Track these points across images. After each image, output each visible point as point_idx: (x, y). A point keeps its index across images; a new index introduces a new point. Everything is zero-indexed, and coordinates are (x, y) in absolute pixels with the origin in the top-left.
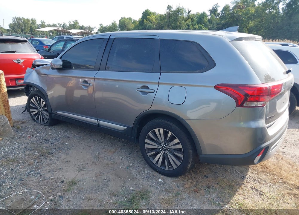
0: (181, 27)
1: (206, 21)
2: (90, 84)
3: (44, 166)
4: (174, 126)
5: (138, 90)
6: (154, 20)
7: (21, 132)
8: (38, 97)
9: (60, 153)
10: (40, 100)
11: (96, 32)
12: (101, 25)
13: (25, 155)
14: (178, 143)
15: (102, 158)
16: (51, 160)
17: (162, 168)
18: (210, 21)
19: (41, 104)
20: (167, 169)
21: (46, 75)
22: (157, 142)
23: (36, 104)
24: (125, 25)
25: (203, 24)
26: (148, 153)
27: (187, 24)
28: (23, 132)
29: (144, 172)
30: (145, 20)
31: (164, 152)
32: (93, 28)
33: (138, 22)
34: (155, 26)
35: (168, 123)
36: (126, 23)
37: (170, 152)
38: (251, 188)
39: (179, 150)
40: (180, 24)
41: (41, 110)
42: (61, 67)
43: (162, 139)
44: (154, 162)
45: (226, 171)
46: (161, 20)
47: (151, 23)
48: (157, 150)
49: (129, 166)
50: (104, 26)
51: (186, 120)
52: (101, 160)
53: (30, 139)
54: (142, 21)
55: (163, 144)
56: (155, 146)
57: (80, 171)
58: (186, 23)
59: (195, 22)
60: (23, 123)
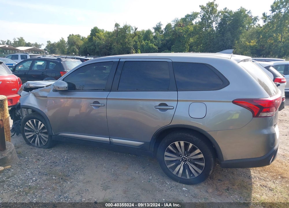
0: (129, 43)
1: (151, 38)
2: (103, 105)
3: (68, 189)
4: (195, 138)
5: (156, 107)
6: (103, 37)
7: (24, 157)
8: (35, 120)
9: (75, 174)
10: (37, 122)
11: (43, 49)
12: (49, 42)
13: (44, 181)
14: (199, 154)
15: (119, 175)
16: (71, 183)
17: (183, 177)
18: (155, 37)
19: (39, 127)
20: (188, 177)
21: (47, 97)
22: (177, 154)
23: (33, 127)
24: (74, 42)
25: (149, 41)
26: (168, 165)
27: (135, 41)
28: (26, 157)
29: (166, 183)
30: (94, 37)
31: (184, 163)
32: (40, 45)
33: (86, 39)
34: (104, 42)
35: (189, 135)
36: (75, 40)
37: (190, 162)
38: (261, 185)
39: (200, 160)
40: (129, 40)
41: (38, 133)
42: (67, 89)
43: (182, 151)
44: (175, 173)
45: (233, 173)
46: (109, 37)
47: (100, 39)
48: (177, 162)
49: (150, 179)
50: (52, 43)
51: (208, 132)
52: (120, 177)
53: (37, 163)
54: (91, 37)
55: (183, 155)
56: (175, 158)
57: (106, 190)
58: (133, 40)
59: (142, 38)
60: (18, 147)
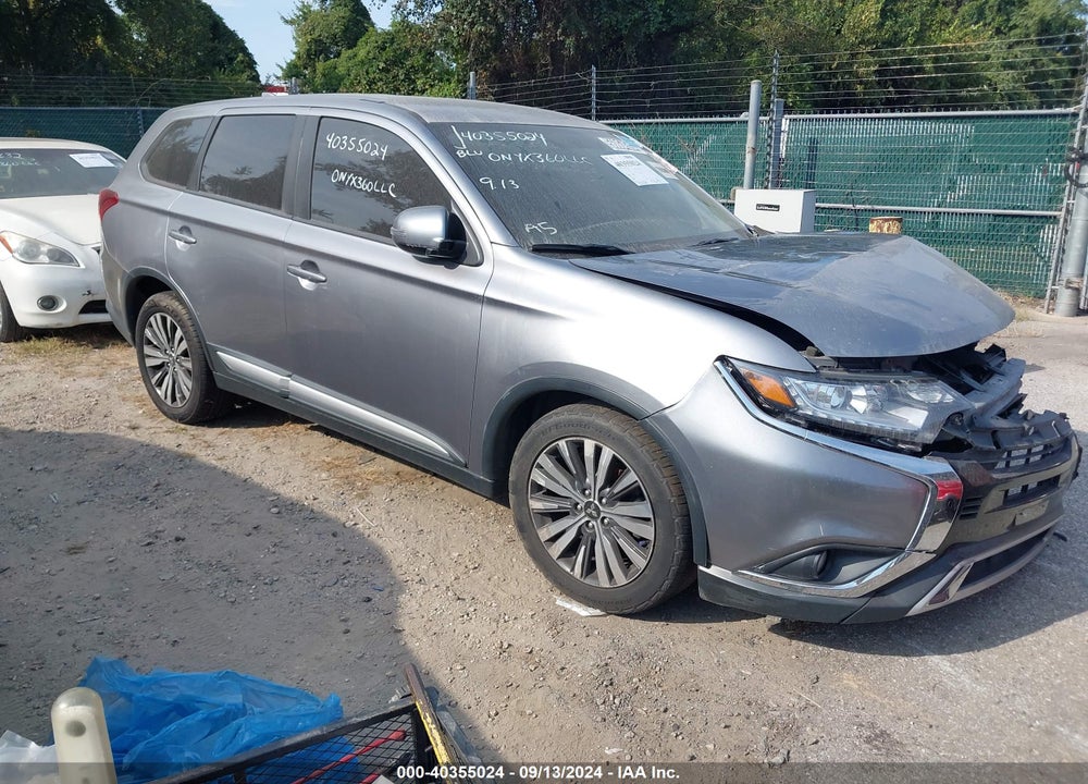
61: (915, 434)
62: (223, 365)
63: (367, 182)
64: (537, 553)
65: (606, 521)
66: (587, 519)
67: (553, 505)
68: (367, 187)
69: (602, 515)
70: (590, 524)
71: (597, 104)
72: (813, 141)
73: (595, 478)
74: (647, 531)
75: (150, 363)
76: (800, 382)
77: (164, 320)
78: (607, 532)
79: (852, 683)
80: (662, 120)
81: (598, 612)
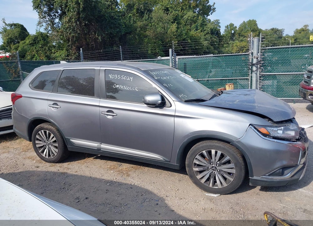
61: (293, 137)
62: (72, 144)
63: (127, 87)
64: (197, 183)
65: (218, 170)
66: (212, 171)
67: (201, 169)
68: (127, 88)
69: (217, 169)
70: (213, 172)
71: (122, 56)
72: (185, 64)
73: (215, 160)
74: (233, 171)
75: (37, 146)
76: (270, 128)
77: (45, 132)
78: (219, 173)
79: (288, 199)
80: (143, 60)
81: (219, 195)
